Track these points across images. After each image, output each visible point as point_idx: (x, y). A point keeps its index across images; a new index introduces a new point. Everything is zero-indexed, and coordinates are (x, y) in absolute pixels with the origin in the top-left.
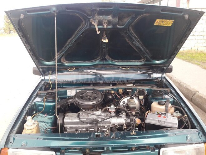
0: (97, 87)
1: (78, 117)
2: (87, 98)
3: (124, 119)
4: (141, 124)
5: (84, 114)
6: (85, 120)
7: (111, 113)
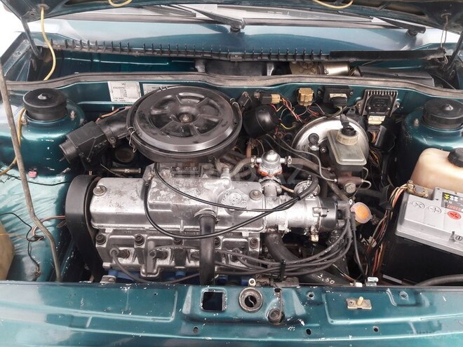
0: (218, 76)
1: (142, 198)
2: (180, 125)
3: (315, 212)
4: (369, 222)
5: (165, 190)
6: (170, 211)
7: (267, 180)
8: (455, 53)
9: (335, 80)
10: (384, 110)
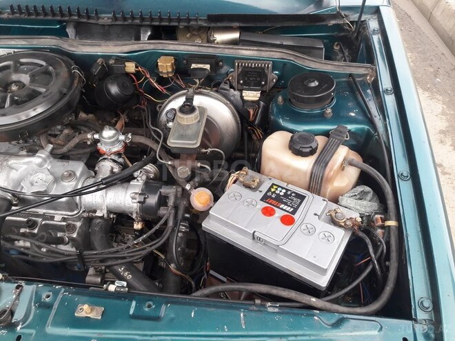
3: (132, 198)
7: (105, 159)
8: (360, 17)
9: (201, 48)
10: (258, 84)
